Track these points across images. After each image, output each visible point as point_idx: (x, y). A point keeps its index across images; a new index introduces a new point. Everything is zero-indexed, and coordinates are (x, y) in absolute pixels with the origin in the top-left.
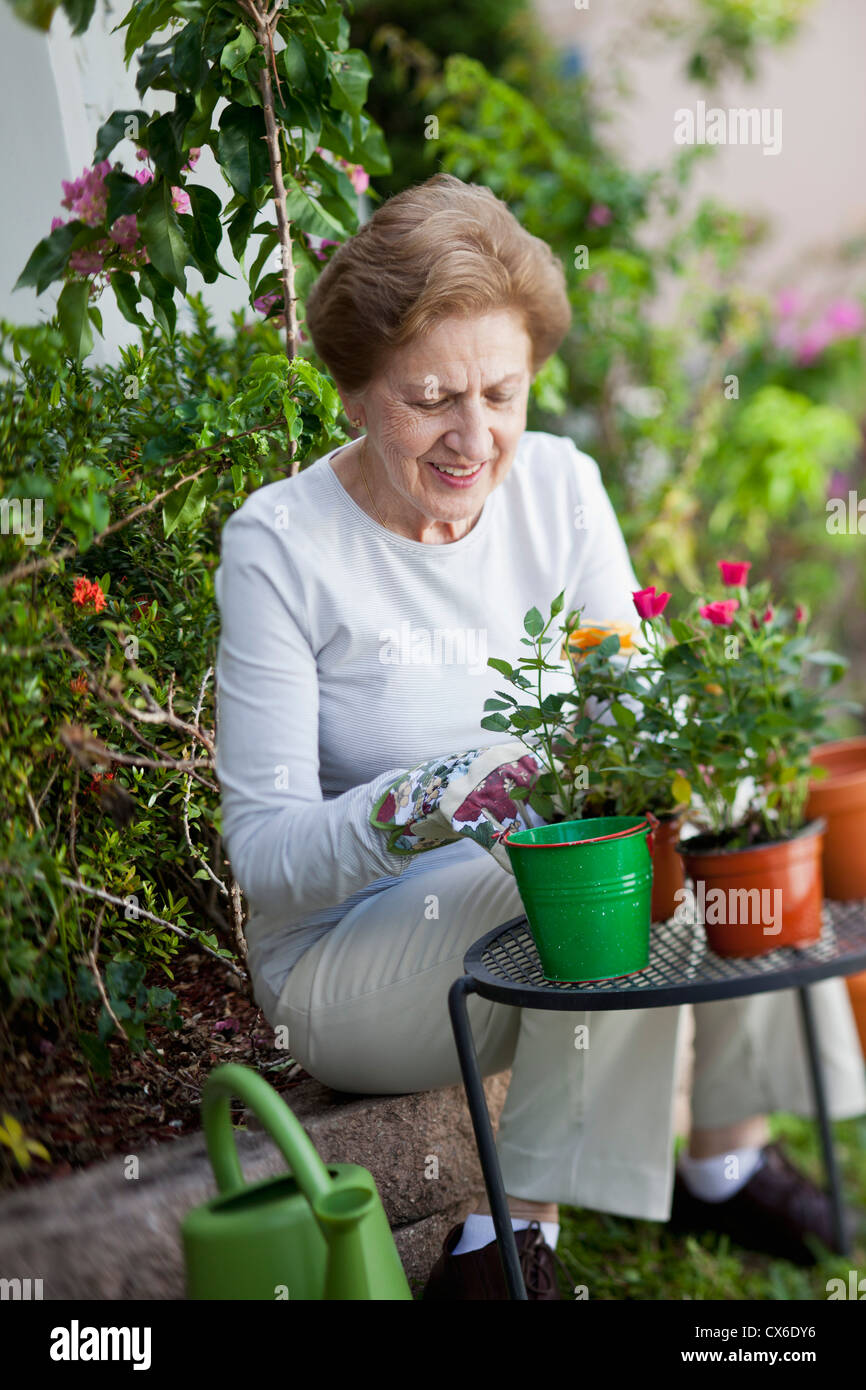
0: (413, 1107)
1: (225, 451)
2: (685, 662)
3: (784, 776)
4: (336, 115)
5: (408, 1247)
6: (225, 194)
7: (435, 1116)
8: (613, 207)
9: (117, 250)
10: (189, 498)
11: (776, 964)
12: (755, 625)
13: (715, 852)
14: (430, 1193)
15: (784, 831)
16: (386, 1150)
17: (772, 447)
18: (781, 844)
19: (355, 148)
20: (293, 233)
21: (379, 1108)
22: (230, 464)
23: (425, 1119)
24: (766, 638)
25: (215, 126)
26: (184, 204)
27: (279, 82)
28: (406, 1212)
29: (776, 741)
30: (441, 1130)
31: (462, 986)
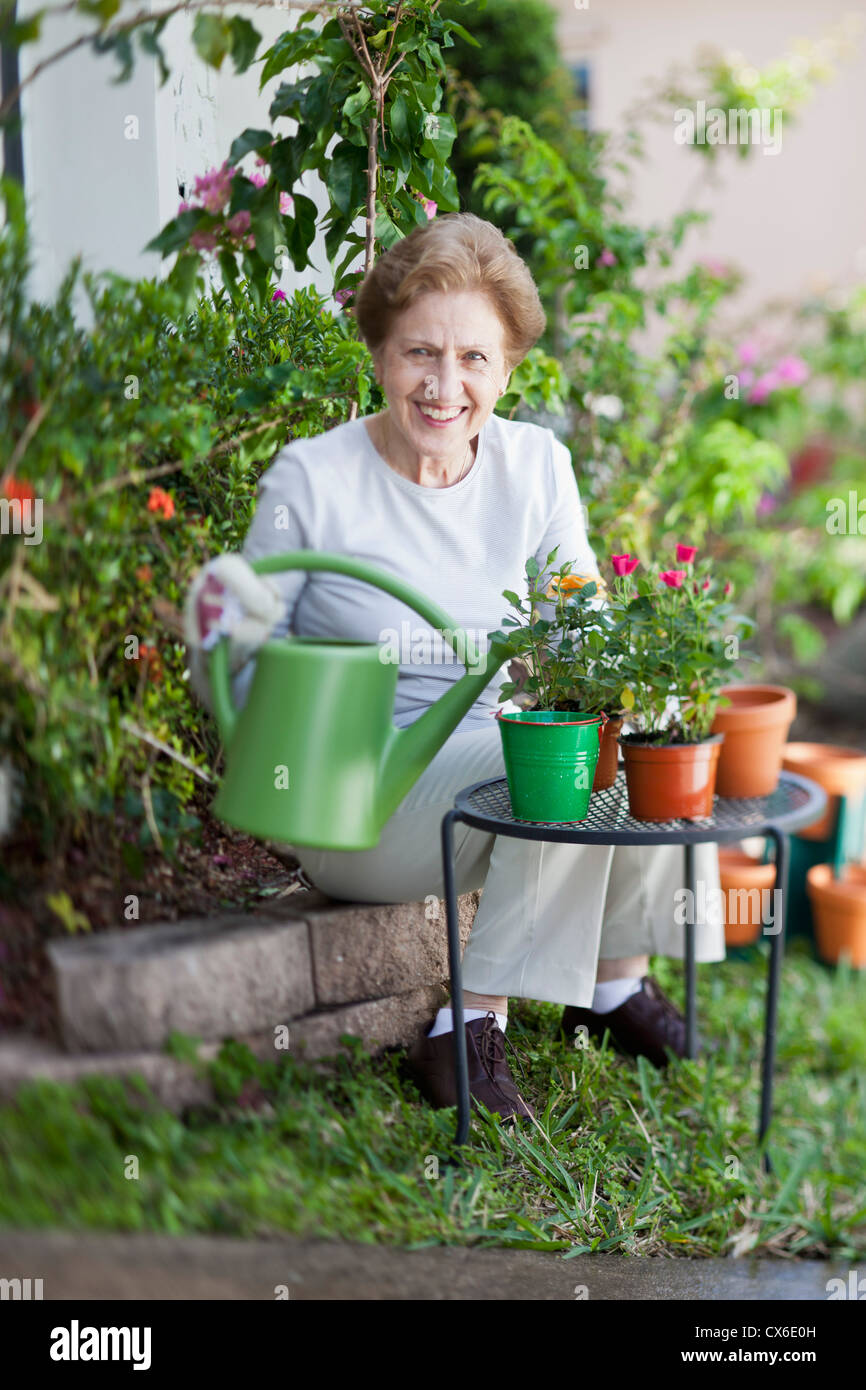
0: (389, 915)
1: (300, 408)
2: (643, 609)
3: (701, 699)
4: (423, 161)
5: (371, 1016)
6: (323, 206)
7: (403, 924)
8: (618, 254)
9: (228, 234)
10: (264, 440)
11: (675, 828)
12: (696, 591)
13: (645, 745)
14: (392, 980)
15: (694, 738)
16: (365, 942)
17: (720, 467)
18: (691, 746)
19: (434, 187)
20: (377, 246)
21: (364, 912)
22: (301, 419)
23: (396, 925)
24: (702, 600)
25: (328, 155)
26: (289, 208)
27: (384, 130)
28: (373, 991)
29: (698, 673)
30: (406, 935)
31: (452, 815)
